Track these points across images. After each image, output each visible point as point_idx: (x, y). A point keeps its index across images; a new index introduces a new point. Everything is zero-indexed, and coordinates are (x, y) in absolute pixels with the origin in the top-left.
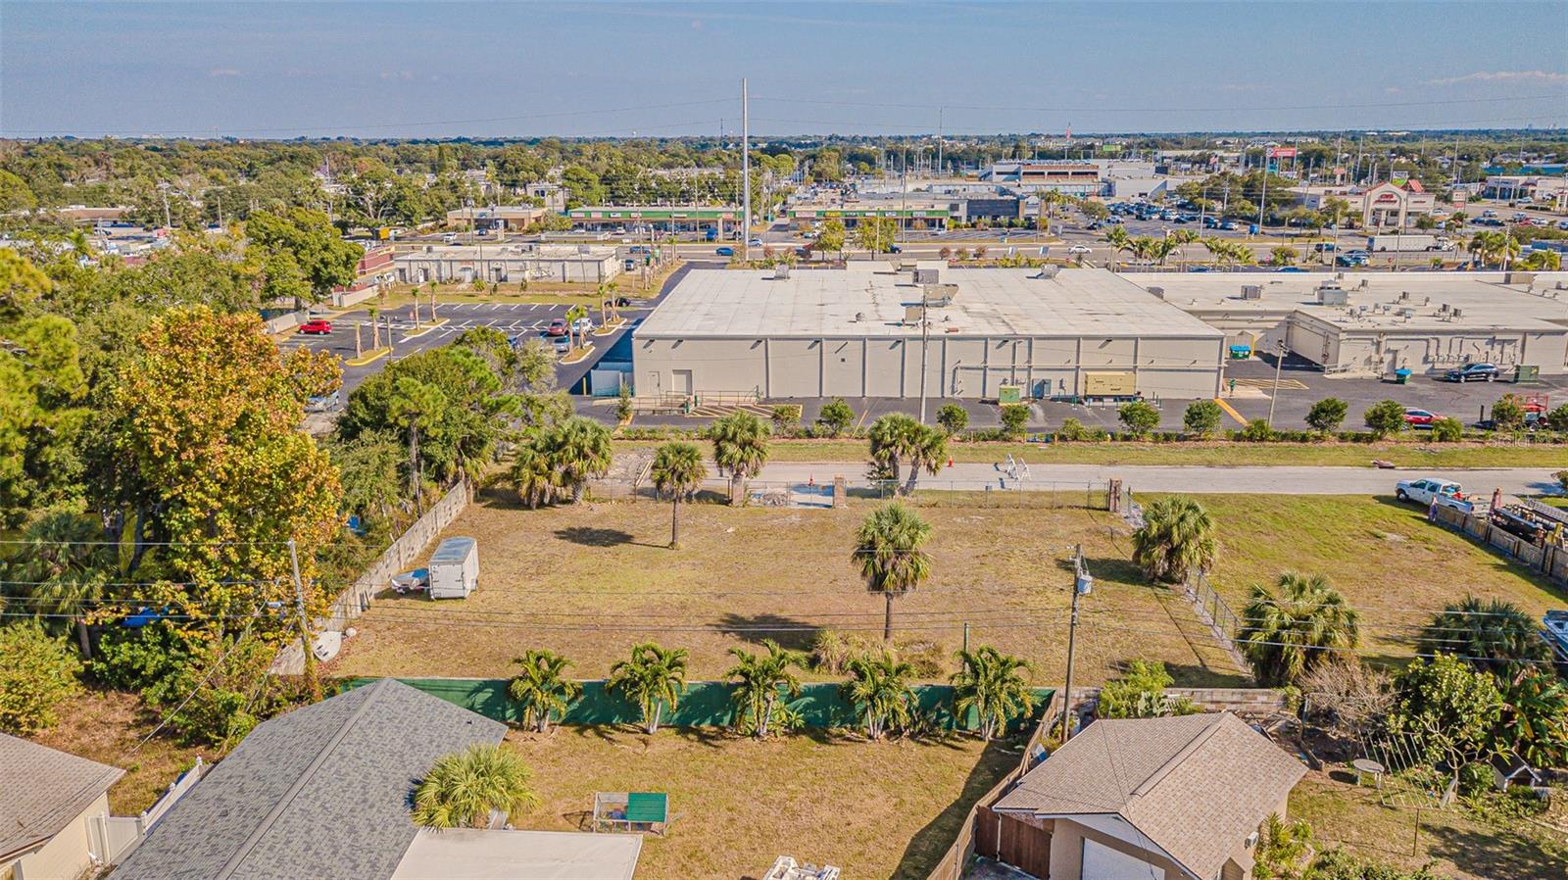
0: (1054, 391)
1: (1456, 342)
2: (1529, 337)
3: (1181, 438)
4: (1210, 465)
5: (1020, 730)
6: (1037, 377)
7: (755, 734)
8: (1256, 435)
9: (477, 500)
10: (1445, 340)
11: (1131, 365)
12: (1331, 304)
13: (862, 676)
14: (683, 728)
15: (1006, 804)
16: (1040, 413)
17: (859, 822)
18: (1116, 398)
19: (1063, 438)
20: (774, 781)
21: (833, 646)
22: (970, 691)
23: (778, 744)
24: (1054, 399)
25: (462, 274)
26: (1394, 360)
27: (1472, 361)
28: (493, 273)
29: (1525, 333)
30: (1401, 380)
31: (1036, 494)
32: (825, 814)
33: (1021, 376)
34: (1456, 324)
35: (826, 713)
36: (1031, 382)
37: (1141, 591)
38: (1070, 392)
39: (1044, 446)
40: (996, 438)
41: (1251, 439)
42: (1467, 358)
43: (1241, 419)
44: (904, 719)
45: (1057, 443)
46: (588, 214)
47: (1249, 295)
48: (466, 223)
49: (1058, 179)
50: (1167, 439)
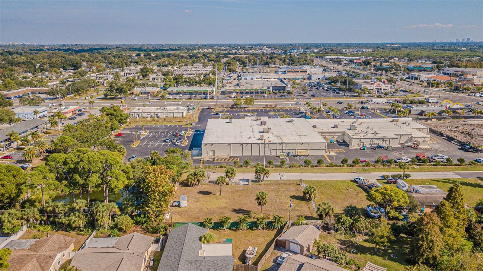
0: (291, 154)
1: (376, 140)
3: (316, 166)
4: (321, 173)
5: (282, 227)
6: (288, 151)
7: (242, 230)
8: (331, 166)
9: (179, 185)
10: (374, 140)
11: (307, 149)
12: (352, 130)
13: (258, 220)
14: (230, 228)
15: (280, 238)
16: (288, 159)
17: (259, 242)
18: (304, 156)
19: (292, 167)
20: (246, 236)
21: (253, 215)
22: (275, 222)
23: (245, 231)
24: (291, 156)
26: (364, 144)
27: (379, 145)
28: (156, 115)
29: (390, 138)
30: (364, 149)
31: (287, 181)
32: (254, 241)
33: (284, 151)
34: (377, 136)
35: (253, 226)
36: (286, 152)
37: (304, 202)
38: (294, 154)
39: (289, 169)
40: (279, 167)
42: (378, 144)
43: (329, 161)
44: (265, 226)
45: (291, 168)
46: (172, 90)
47: (336, 126)
48: (138, 93)
49: (296, 73)
50: (313, 167)
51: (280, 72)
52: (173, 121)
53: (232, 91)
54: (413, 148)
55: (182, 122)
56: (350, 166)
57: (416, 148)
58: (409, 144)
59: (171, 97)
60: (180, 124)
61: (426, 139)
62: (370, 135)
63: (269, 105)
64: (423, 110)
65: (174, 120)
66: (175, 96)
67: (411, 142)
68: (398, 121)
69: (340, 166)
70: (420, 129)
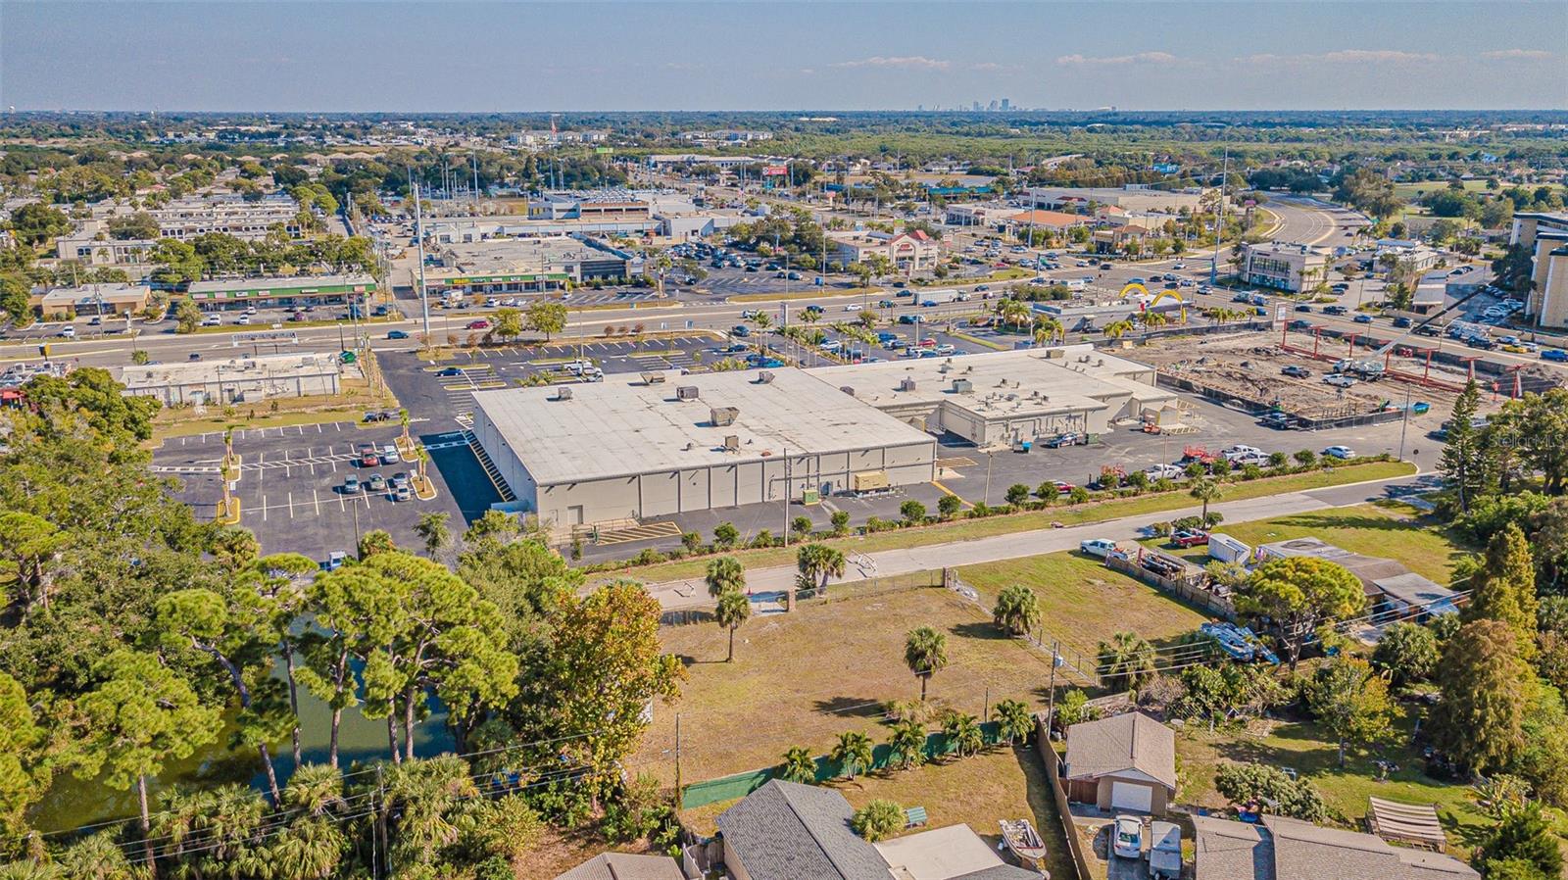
0: (836, 489)
1: (1049, 420)
2: (1089, 413)
3: (940, 521)
4: (966, 539)
6: (824, 480)
8: (980, 512)
10: (1043, 418)
11: (881, 466)
12: (962, 393)
16: (834, 508)
18: (877, 491)
19: (872, 531)
23: (921, 771)
24: (835, 495)
25: (192, 397)
26: (1017, 435)
27: (1061, 432)
28: (226, 394)
29: (1086, 410)
30: (1025, 450)
33: (813, 481)
34: (1047, 408)
36: (819, 484)
38: (844, 488)
39: (864, 538)
41: (978, 516)
42: (1057, 431)
45: (869, 534)
46: (212, 294)
47: (906, 386)
48: (65, 310)
49: (614, 215)
50: (932, 521)
51: (558, 211)
52: (308, 411)
53: (443, 283)
54: (1148, 432)
55: (341, 410)
56: (1035, 509)
57: (1155, 434)
58: (1129, 422)
59: (219, 317)
60: (342, 418)
61: (1169, 404)
62: (1028, 408)
63: (617, 328)
64: (1088, 317)
65: (307, 407)
66: (233, 316)
67: (1130, 417)
68: (1061, 354)
69: (1007, 513)
70: (1134, 375)
